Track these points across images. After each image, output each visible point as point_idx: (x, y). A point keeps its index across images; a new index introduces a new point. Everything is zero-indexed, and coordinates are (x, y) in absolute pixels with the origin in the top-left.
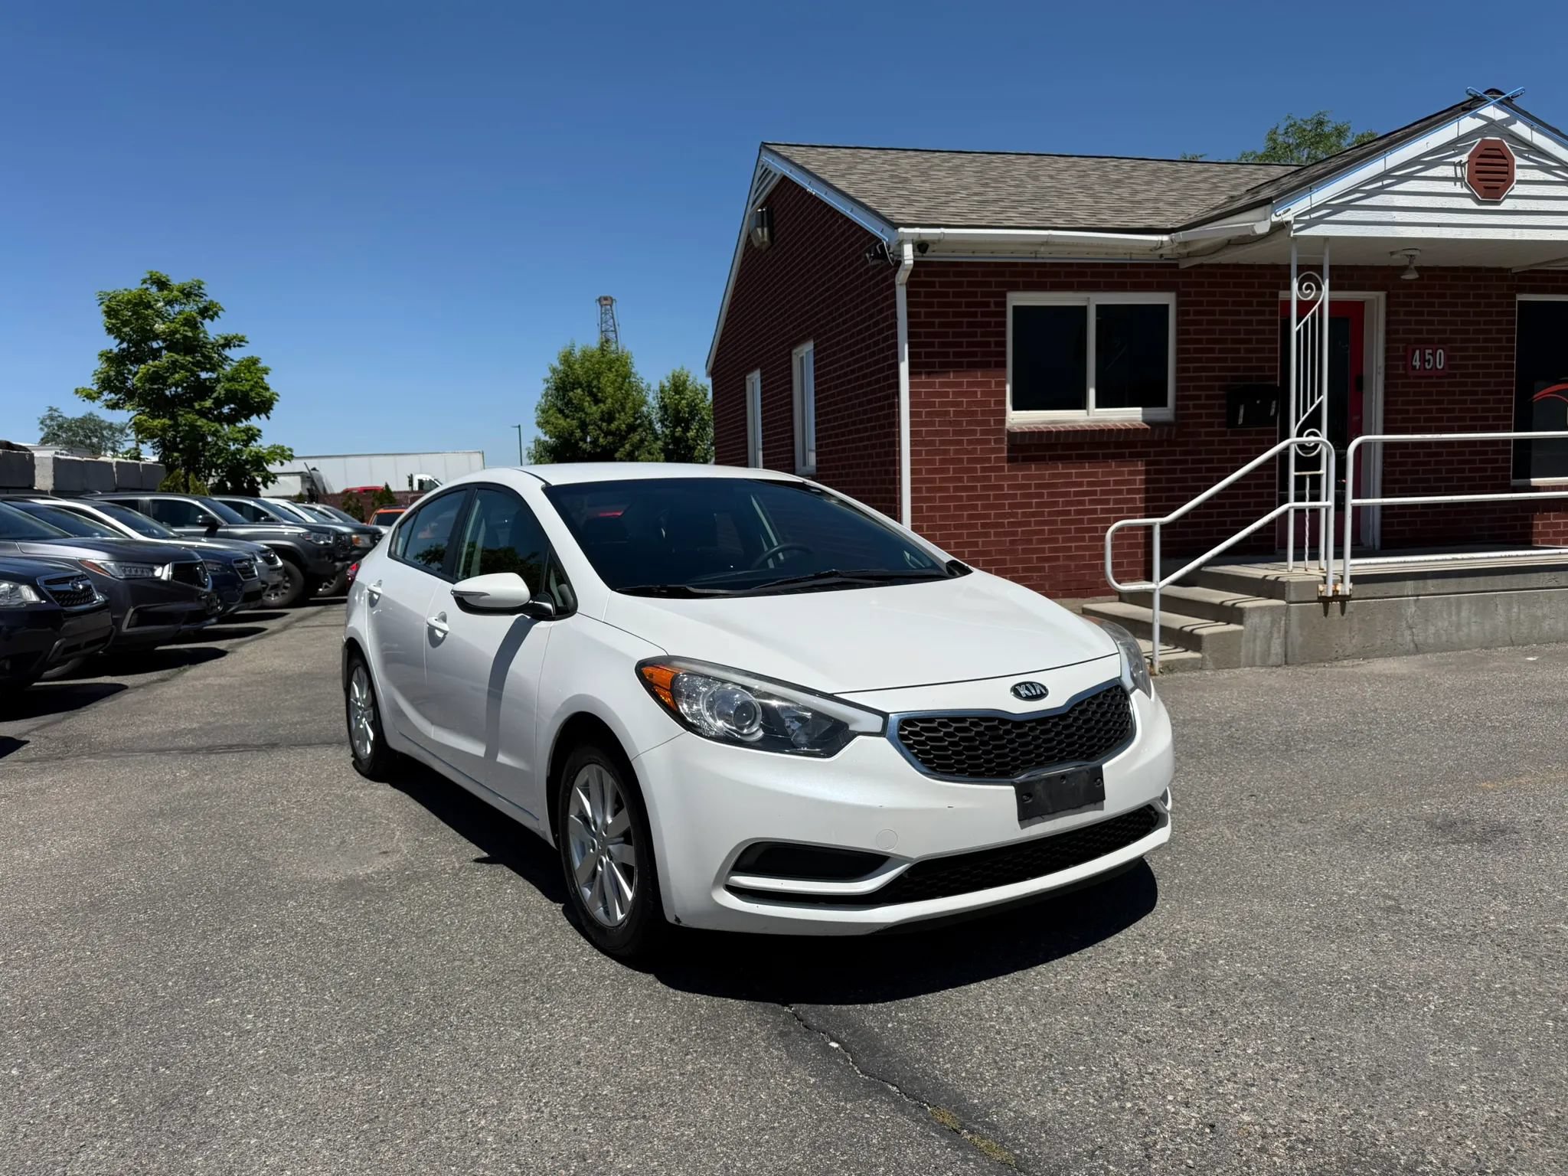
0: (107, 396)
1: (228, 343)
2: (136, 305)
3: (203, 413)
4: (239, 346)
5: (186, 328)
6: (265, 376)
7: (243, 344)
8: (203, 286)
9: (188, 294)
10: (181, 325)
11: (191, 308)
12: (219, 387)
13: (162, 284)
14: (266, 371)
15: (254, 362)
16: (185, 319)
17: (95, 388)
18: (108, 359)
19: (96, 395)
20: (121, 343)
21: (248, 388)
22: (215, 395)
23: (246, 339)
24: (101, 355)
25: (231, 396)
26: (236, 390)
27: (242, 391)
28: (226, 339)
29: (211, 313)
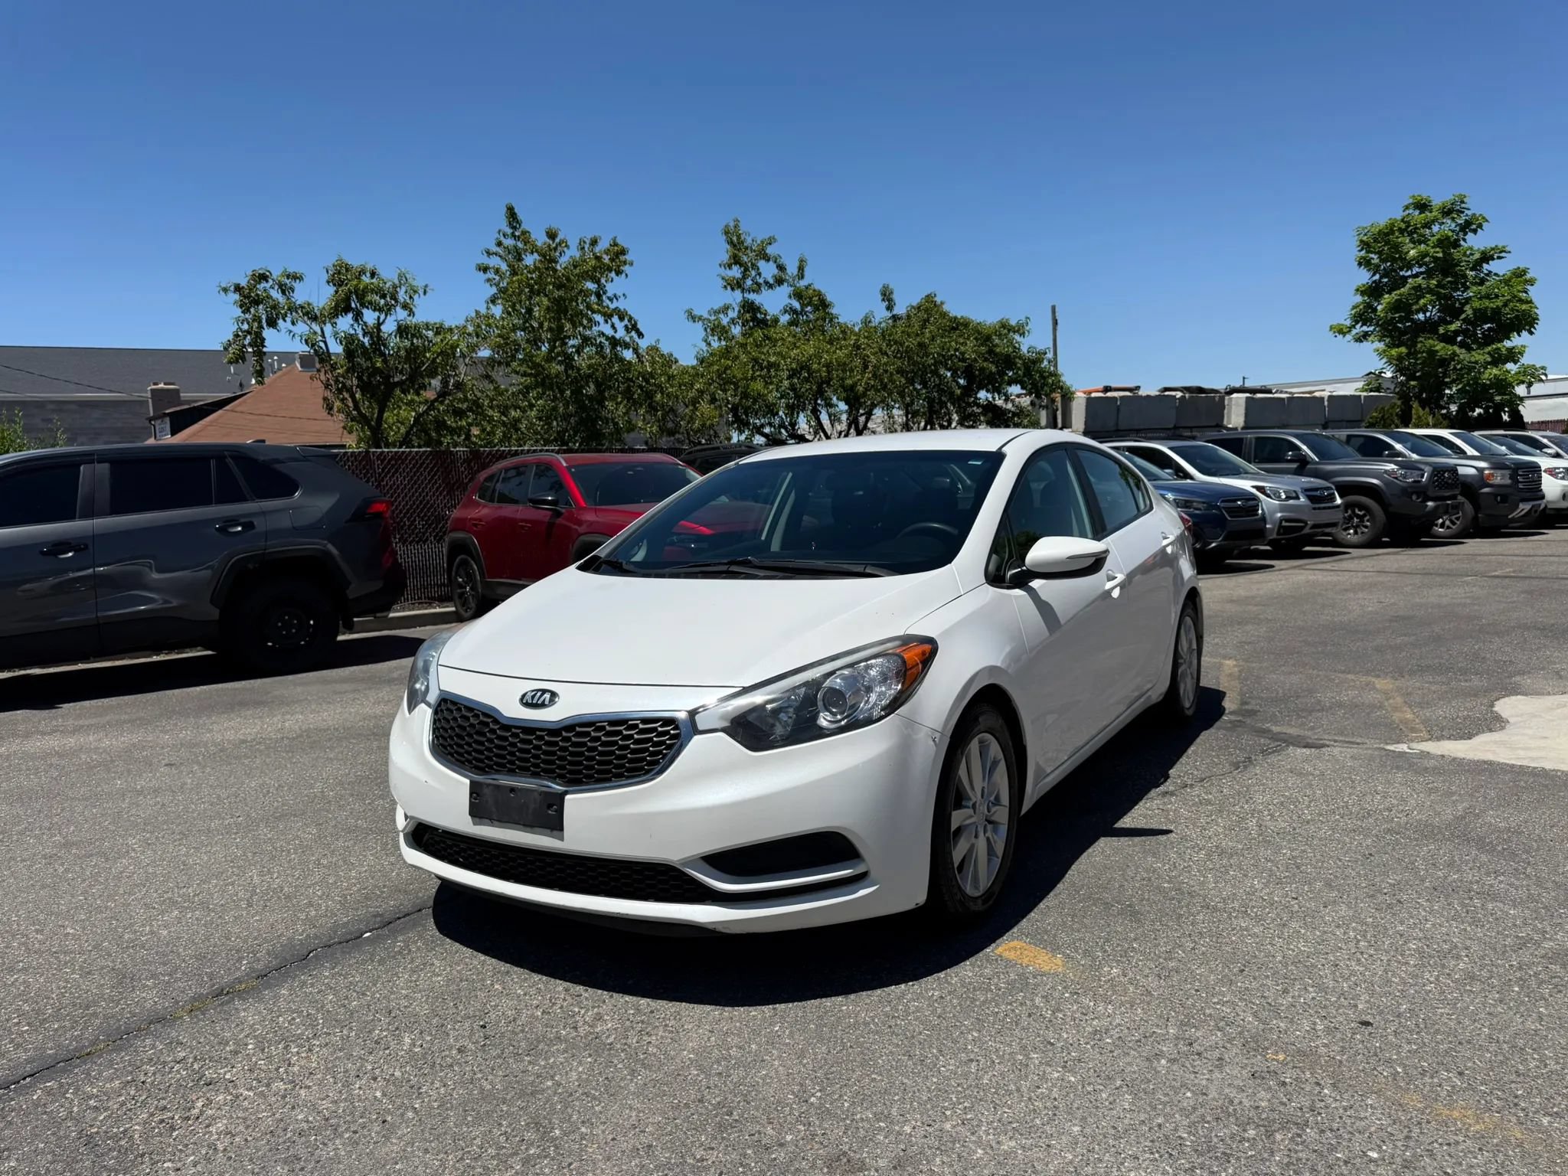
0: (1359, 329)
1: (1486, 257)
2: (1387, 234)
3: (1449, 339)
4: (1499, 258)
5: (1438, 249)
6: (1529, 287)
7: (1503, 255)
8: (1465, 200)
9: (1448, 212)
10: (1433, 247)
11: (1448, 226)
12: (1467, 308)
13: (1422, 206)
14: (1532, 282)
15: (1520, 274)
16: (1439, 240)
17: (1348, 323)
18: (1363, 293)
19: (1345, 330)
20: (1374, 275)
21: (1500, 304)
22: (1463, 316)
23: (1507, 249)
24: (1357, 290)
25: (1481, 316)
26: (1487, 308)
27: (1492, 308)
28: (1483, 253)
29: (1474, 227)
